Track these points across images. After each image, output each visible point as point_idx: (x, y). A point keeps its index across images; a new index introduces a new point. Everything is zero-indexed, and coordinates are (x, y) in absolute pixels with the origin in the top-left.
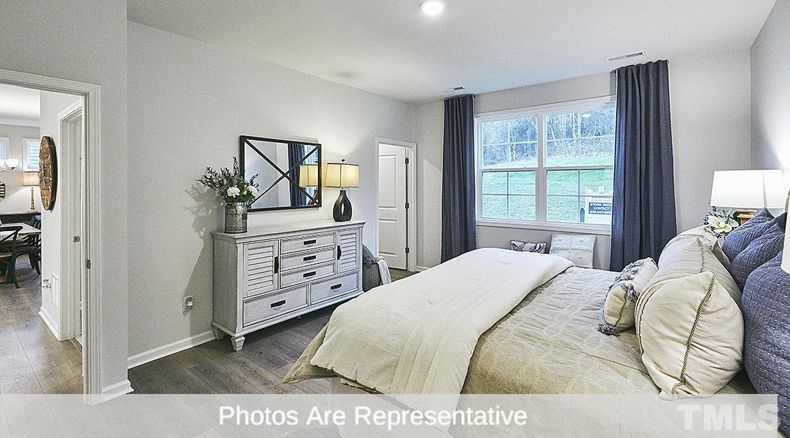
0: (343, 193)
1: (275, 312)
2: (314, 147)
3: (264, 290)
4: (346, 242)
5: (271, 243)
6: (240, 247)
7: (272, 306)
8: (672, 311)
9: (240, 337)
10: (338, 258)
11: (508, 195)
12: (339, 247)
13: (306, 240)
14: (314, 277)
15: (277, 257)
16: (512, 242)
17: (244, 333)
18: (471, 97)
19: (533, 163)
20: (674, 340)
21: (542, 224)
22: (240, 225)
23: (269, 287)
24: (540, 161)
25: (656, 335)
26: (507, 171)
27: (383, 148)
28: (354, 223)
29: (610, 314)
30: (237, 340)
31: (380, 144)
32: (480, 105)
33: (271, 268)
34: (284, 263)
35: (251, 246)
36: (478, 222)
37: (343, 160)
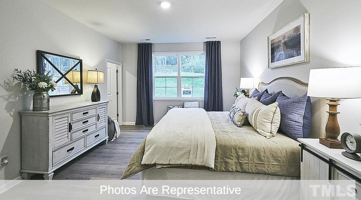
0: (96, 86)
1: (69, 154)
2: (79, 61)
3: (64, 142)
4: (101, 112)
5: (67, 115)
6: (51, 118)
7: (68, 151)
8: (268, 115)
9: (51, 173)
10: (98, 121)
11: (166, 87)
12: (98, 114)
13: (84, 112)
14: (88, 132)
15: (70, 123)
16: (169, 107)
17: (53, 170)
18: (151, 44)
19: (176, 74)
20: (268, 122)
21: (180, 98)
22: (45, 106)
23: (66, 140)
24: (179, 74)
25: (263, 122)
26: (166, 77)
27: (109, 64)
28: (102, 102)
29: (238, 121)
30: (49, 176)
31: (108, 62)
32: (154, 48)
33: (67, 130)
34: (73, 126)
35: (57, 117)
36: (154, 99)
37: (96, 69)
